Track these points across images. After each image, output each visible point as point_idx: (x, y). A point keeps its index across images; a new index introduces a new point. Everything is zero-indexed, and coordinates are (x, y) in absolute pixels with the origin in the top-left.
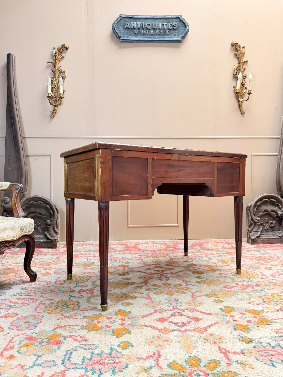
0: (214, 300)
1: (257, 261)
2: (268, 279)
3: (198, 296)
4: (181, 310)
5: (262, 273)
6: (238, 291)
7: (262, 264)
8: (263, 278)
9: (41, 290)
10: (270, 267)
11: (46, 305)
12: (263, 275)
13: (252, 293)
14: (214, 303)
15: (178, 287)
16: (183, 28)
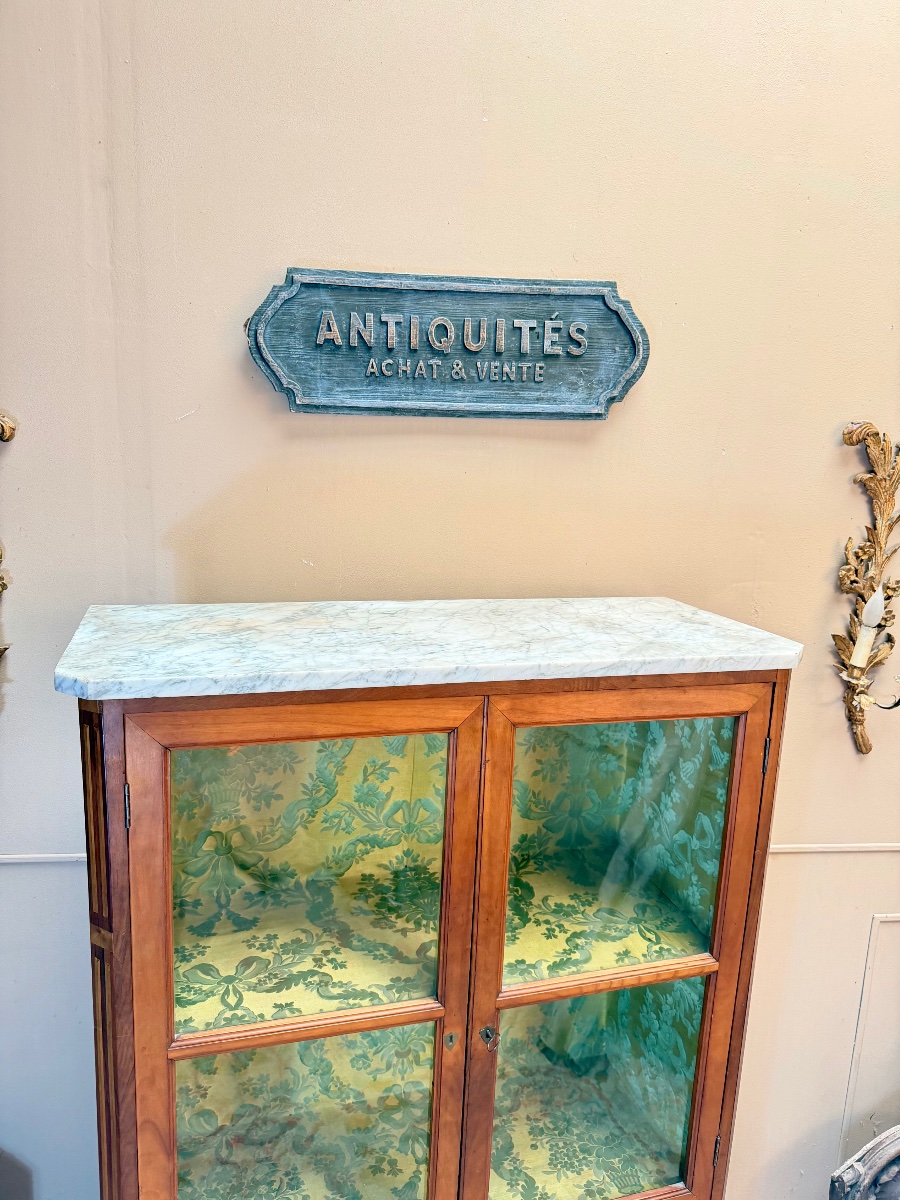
16: (620, 351)
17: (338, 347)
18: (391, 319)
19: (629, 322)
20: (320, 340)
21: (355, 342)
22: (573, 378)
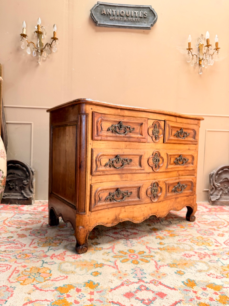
0: (176, 271)
1: (211, 227)
2: (221, 248)
3: (161, 266)
4: (147, 283)
5: (215, 240)
6: (196, 261)
7: (215, 230)
8: (217, 246)
9: (15, 255)
10: (222, 233)
11: (19, 273)
12: (217, 242)
13: (210, 263)
14: (176, 275)
15: (142, 255)
16: (153, 17)
17: (105, 15)
18: (114, 10)
19: (154, 12)
20: (102, 13)
21: (108, 14)
22: (145, 21)
